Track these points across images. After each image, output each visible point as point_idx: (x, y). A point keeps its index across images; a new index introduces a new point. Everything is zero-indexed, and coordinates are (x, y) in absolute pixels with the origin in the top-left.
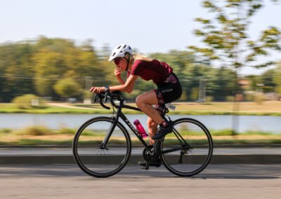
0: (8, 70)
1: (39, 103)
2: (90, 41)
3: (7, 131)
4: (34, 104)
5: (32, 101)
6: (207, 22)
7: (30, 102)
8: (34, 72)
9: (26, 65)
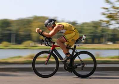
0: (20, 30)
1: (34, 44)
2: (56, 17)
3: (20, 57)
4: (31, 45)
5: (30, 43)
6: (107, 9)
7: (30, 44)
8: (31, 31)
9: (28, 28)
